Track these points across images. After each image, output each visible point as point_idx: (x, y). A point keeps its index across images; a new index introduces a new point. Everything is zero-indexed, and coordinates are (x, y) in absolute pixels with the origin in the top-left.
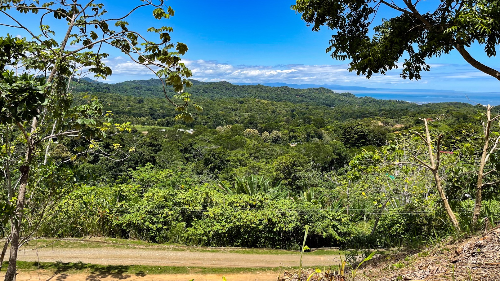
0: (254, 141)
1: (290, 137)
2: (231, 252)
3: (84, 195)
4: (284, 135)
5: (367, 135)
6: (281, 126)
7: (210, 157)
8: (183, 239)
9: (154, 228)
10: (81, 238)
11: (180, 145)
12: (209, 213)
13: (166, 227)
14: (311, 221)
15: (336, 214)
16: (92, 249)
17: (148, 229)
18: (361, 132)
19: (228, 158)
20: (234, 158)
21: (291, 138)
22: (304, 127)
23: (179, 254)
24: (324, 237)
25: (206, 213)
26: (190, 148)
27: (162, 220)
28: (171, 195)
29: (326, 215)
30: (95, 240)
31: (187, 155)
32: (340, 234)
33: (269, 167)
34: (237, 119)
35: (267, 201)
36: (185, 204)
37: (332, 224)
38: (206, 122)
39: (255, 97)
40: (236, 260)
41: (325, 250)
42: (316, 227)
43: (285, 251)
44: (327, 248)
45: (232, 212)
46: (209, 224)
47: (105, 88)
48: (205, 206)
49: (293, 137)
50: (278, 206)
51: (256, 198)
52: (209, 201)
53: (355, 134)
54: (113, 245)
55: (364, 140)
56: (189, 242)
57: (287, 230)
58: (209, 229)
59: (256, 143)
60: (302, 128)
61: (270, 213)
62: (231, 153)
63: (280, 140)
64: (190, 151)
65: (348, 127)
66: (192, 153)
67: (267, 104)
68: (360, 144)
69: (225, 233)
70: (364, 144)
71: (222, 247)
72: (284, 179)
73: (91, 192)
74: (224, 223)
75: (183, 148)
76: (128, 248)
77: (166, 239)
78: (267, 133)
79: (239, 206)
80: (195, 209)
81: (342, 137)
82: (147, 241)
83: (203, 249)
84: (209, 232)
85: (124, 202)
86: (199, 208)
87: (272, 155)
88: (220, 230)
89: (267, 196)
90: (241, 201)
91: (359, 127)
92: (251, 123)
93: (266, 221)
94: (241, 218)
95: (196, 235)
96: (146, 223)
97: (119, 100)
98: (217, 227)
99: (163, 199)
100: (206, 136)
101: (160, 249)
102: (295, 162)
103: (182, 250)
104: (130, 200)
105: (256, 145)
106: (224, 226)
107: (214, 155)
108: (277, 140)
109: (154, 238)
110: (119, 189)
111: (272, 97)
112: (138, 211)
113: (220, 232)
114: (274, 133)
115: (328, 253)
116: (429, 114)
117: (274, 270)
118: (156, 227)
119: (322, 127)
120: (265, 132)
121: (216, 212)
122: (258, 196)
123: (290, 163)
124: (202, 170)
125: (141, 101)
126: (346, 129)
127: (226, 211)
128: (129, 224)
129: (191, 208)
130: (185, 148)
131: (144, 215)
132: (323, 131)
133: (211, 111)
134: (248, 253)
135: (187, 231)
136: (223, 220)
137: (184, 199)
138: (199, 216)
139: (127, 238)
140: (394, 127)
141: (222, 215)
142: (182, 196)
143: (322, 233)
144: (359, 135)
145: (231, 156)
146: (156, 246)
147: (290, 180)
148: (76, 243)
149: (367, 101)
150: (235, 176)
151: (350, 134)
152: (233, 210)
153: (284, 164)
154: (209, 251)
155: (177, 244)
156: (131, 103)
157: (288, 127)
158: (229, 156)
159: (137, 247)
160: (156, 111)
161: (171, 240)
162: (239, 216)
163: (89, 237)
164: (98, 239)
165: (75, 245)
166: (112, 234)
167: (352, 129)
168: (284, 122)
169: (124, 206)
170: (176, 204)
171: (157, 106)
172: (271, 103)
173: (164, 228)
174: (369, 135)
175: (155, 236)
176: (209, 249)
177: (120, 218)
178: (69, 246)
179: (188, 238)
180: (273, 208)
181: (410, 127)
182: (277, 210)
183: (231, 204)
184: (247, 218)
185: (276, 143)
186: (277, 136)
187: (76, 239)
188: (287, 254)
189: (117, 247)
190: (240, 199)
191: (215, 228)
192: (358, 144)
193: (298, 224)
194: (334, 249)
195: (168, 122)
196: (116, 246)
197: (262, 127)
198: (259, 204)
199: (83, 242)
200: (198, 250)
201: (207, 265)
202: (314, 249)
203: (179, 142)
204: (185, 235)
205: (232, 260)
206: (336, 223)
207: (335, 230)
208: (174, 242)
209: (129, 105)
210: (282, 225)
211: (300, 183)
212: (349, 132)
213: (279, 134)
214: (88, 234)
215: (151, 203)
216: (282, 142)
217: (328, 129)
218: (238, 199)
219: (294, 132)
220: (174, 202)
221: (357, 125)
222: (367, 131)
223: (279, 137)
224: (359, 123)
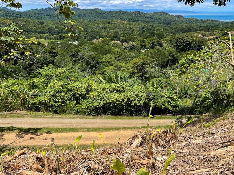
0: (117, 49)
1: (141, 45)
2: (105, 118)
3: (10, 85)
4: (137, 44)
5: (191, 43)
6: (135, 39)
7: (90, 60)
8: (75, 111)
9: (56, 105)
10: (11, 112)
11: (70, 52)
12: (90, 95)
13: (64, 104)
14: (154, 99)
15: (170, 94)
16: (18, 118)
17: (52, 106)
18: (188, 41)
19: (101, 61)
20: (105, 60)
22: (150, 39)
23: (72, 120)
24: (162, 108)
25: (88, 95)
26: (76, 54)
27: (61, 100)
28: (66, 84)
29: (164, 95)
30: (19, 113)
31: (74, 59)
32: (172, 107)
33: (128, 66)
34: (106, 34)
35: (126, 87)
36: (75, 90)
37: (167, 100)
38: (86, 37)
39: (118, 19)
40: (108, 123)
41: (163, 116)
42: (158, 103)
43: (138, 117)
44: (164, 115)
45: (105, 94)
46: (91, 102)
47: (18, 14)
48: (87, 91)
49: (143, 46)
50: (133, 90)
51: (120, 86)
52: (90, 88)
53: (183, 43)
54: (31, 116)
55: (189, 47)
56: (78, 113)
57: (139, 104)
58: (91, 105)
59: (119, 50)
60: (149, 39)
61: (128, 94)
62: (103, 57)
63: (134, 48)
64: (76, 56)
65: (179, 38)
66: (77, 58)
67: (126, 23)
68: (187, 49)
69: (101, 107)
70: (189, 49)
71: (99, 116)
72: (137, 73)
73: (14, 84)
74: (100, 101)
75: (72, 54)
76: (41, 117)
77: (64, 112)
78: (126, 44)
79: (109, 90)
80: (81, 93)
81: (175, 45)
82: (52, 113)
83: (87, 117)
84: (91, 107)
85: (36, 89)
86: (84, 92)
87: (129, 58)
88: (97, 105)
89: (127, 84)
90: (110, 87)
91: (186, 38)
92: (116, 37)
93: (126, 100)
94: (111, 98)
95: (82, 109)
96: (51, 102)
97: (27, 23)
98: (96, 104)
99: (61, 87)
100: (86, 46)
101: (60, 118)
102: (144, 62)
103: (74, 118)
104: (40, 88)
105: (119, 52)
106: (100, 103)
107: (92, 58)
108: (133, 48)
109: (56, 111)
110: (32, 81)
111: (129, 19)
112: (45, 95)
113: (98, 106)
114: (131, 43)
115: (164, 118)
116: (232, 28)
117: (131, 129)
118: (57, 104)
119: (162, 39)
120: (125, 43)
121: (94, 95)
122: (121, 84)
123: (141, 63)
124: (85, 68)
125: (42, 23)
126: (177, 40)
127: (101, 94)
128: (40, 103)
129: (79, 92)
130: (73, 54)
131: (49, 97)
132: (163, 41)
133: (89, 29)
134: (115, 119)
135: (77, 106)
136: (99, 99)
137: (74, 87)
138: (84, 97)
139: (39, 112)
140: (209, 38)
141: (99, 96)
142: (72, 85)
143: (161, 106)
144: (186, 44)
145: (103, 59)
146: (58, 116)
147: (141, 74)
148: (8, 115)
149: (192, 21)
150: (106, 72)
151: (180, 43)
152: (105, 93)
153: (137, 64)
154: (91, 118)
155: (71, 114)
156: (36, 25)
157: (140, 39)
158: (101, 59)
159: (46, 116)
160: (52, 30)
161: (67, 112)
162: (109, 97)
163: (16, 111)
164: (21, 112)
165: (7, 116)
166: (30, 109)
167: (182, 39)
168: (137, 36)
169: (36, 92)
171: (53, 27)
172: (129, 23)
173: (62, 105)
174: (193, 43)
175: (57, 110)
176: (91, 117)
177: (34, 100)
178: (4, 117)
179: (77, 111)
180: (131, 91)
181: (219, 37)
182: (133, 93)
183: (104, 90)
184: (114, 98)
185: (132, 50)
186: (133, 45)
187: (8, 112)
188: (139, 119)
189: (34, 117)
190: (110, 86)
191: (94, 105)
192: (185, 49)
193: (146, 101)
194: (168, 116)
195: (61, 37)
196: (32, 116)
197: (123, 40)
198: (122, 89)
199: (12, 114)
200: (84, 118)
201: (90, 126)
202: (156, 116)
203: (69, 50)
204: (76, 109)
205: (105, 123)
206: (169, 100)
207: (169, 104)
208: (69, 113)
209: (35, 26)
210: (136, 102)
211: (147, 75)
212: (180, 41)
213: (134, 43)
214: (15, 109)
215: (53, 90)
216: (136, 49)
217: (166, 40)
218: (108, 86)
219: (143, 42)
220: (68, 89)
221: (185, 37)
222: (191, 41)
223: (134, 46)
224: (186, 36)
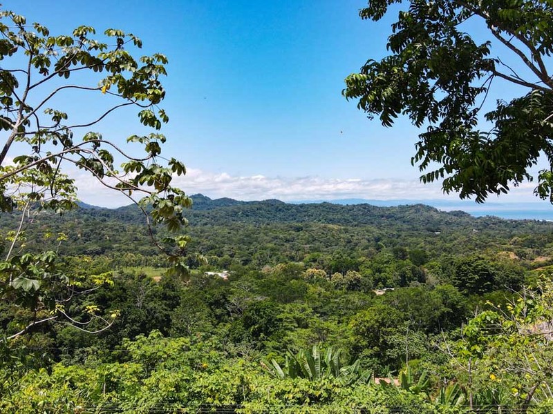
0: (319, 288)
1: (374, 280)
4: (366, 277)
5: (494, 274)
6: (360, 264)
7: (253, 314)
11: (208, 296)
12: (244, 411)
18: (484, 270)
19: (278, 317)
20: (289, 316)
21: (376, 282)
22: (396, 265)
25: (240, 411)
26: (222, 301)
28: (187, 381)
31: (218, 311)
33: (344, 329)
34: (293, 254)
35: (337, 390)
36: (209, 396)
38: (247, 260)
39: (320, 221)
45: (282, 408)
47: (103, 215)
48: (238, 398)
49: (380, 280)
50: (355, 397)
51: (320, 385)
52: (244, 390)
53: (474, 273)
55: (489, 283)
59: (323, 290)
60: (393, 266)
62: (284, 308)
63: (359, 284)
64: (224, 304)
65: (464, 263)
66: (225, 309)
67: (338, 230)
68: (484, 288)
70: (490, 289)
72: (367, 347)
73: (64, 378)
75: (212, 301)
78: (339, 275)
79: (293, 398)
80: (223, 405)
81: (455, 279)
85: (114, 393)
86: (229, 402)
87: (347, 309)
89: (338, 381)
90: (297, 390)
91: (480, 262)
92: (315, 261)
99: (173, 389)
100: (246, 282)
102: (383, 319)
105: (323, 294)
107: (257, 311)
108: (355, 285)
110: (106, 372)
111: (345, 220)
112: (134, 407)
114: (350, 274)
119: (423, 263)
120: (337, 274)
121: (255, 409)
122: (323, 381)
123: (377, 321)
124: (241, 335)
126: (460, 267)
127: (272, 409)
129: (217, 402)
130: (215, 301)
132: (426, 270)
137: (206, 387)
140: (535, 261)
142: (203, 381)
144: (481, 275)
145: (283, 312)
147: (377, 349)
150: (290, 344)
151: (467, 274)
152: (282, 405)
153: (366, 324)
157: (372, 265)
158: (281, 312)
167: (470, 266)
168: (364, 258)
169: (114, 400)
170: (193, 395)
172: (344, 229)
174: (498, 274)
180: (348, 401)
182: (354, 405)
183: (279, 395)
185: (353, 290)
186: (355, 279)
190: (295, 387)
192: (481, 288)
197: (331, 266)
198: (325, 395)
203: (206, 292)
209: (136, 238)
211: (390, 353)
212: (465, 271)
213: (358, 275)
215: (154, 394)
216: (363, 288)
217: (432, 267)
218: (291, 387)
219: (380, 272)
220: (190, 393)
221: (476, 260)
222: (493, 268)
223: (358, 280)
224: (479, 258)
